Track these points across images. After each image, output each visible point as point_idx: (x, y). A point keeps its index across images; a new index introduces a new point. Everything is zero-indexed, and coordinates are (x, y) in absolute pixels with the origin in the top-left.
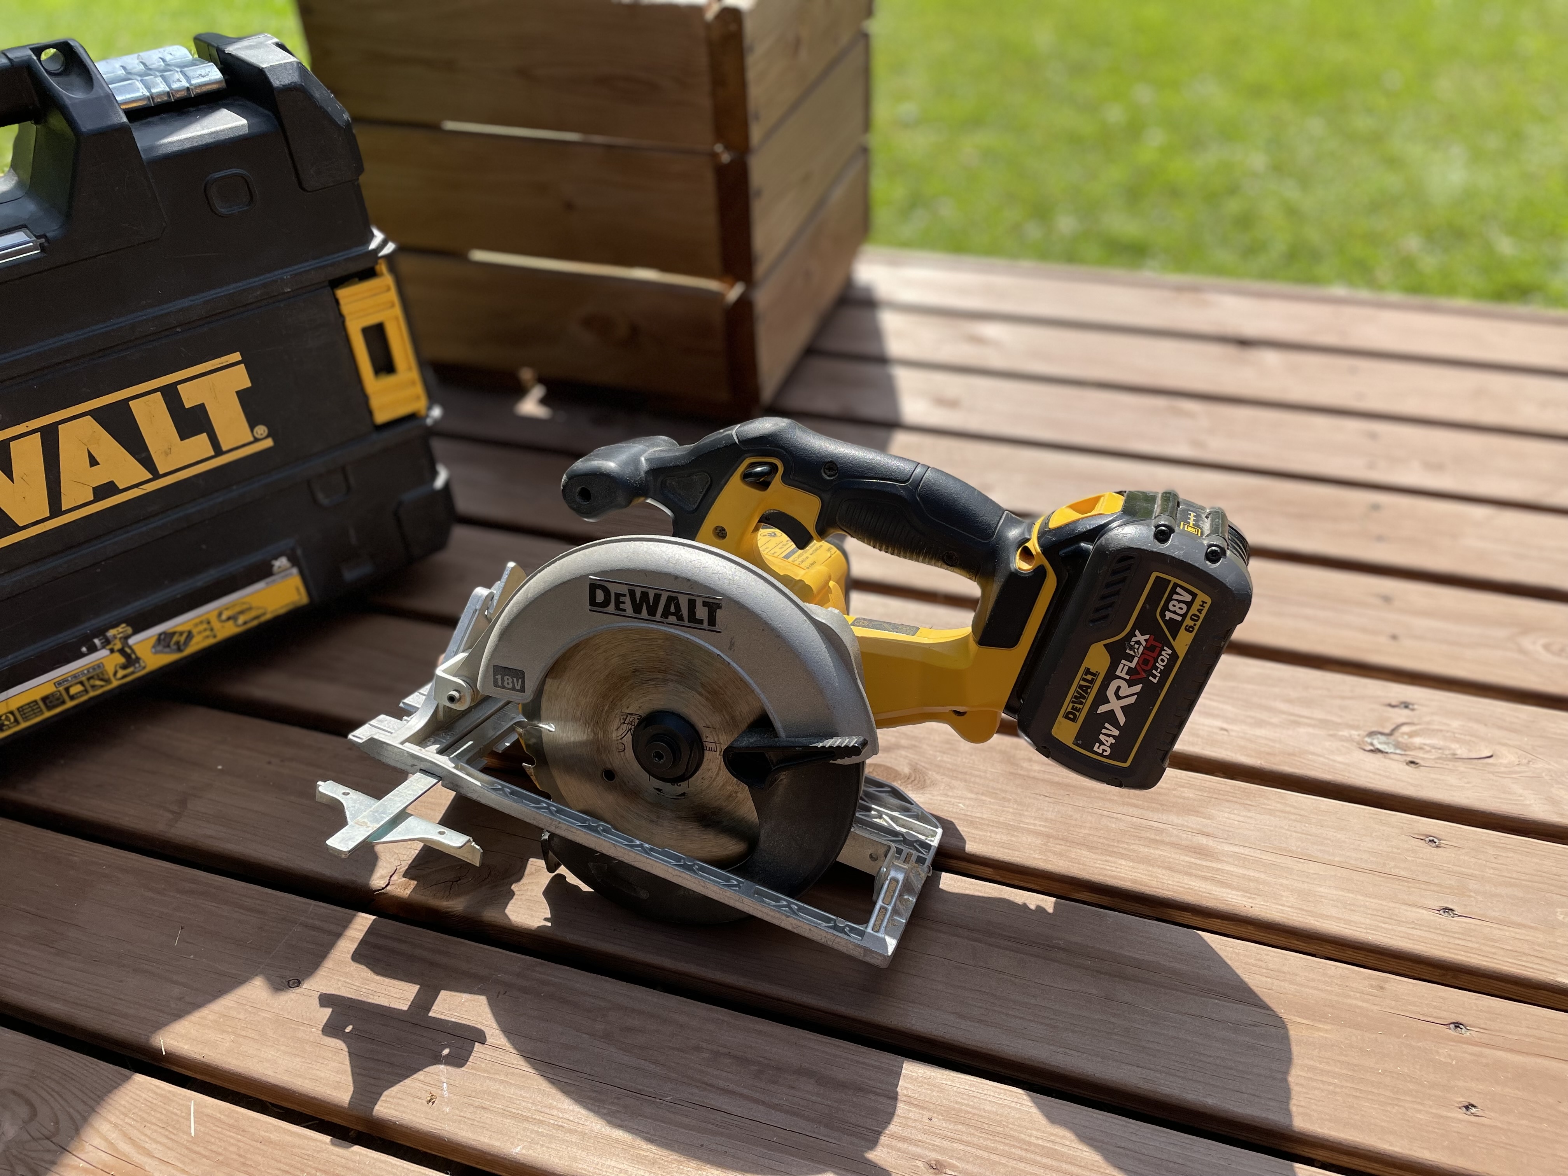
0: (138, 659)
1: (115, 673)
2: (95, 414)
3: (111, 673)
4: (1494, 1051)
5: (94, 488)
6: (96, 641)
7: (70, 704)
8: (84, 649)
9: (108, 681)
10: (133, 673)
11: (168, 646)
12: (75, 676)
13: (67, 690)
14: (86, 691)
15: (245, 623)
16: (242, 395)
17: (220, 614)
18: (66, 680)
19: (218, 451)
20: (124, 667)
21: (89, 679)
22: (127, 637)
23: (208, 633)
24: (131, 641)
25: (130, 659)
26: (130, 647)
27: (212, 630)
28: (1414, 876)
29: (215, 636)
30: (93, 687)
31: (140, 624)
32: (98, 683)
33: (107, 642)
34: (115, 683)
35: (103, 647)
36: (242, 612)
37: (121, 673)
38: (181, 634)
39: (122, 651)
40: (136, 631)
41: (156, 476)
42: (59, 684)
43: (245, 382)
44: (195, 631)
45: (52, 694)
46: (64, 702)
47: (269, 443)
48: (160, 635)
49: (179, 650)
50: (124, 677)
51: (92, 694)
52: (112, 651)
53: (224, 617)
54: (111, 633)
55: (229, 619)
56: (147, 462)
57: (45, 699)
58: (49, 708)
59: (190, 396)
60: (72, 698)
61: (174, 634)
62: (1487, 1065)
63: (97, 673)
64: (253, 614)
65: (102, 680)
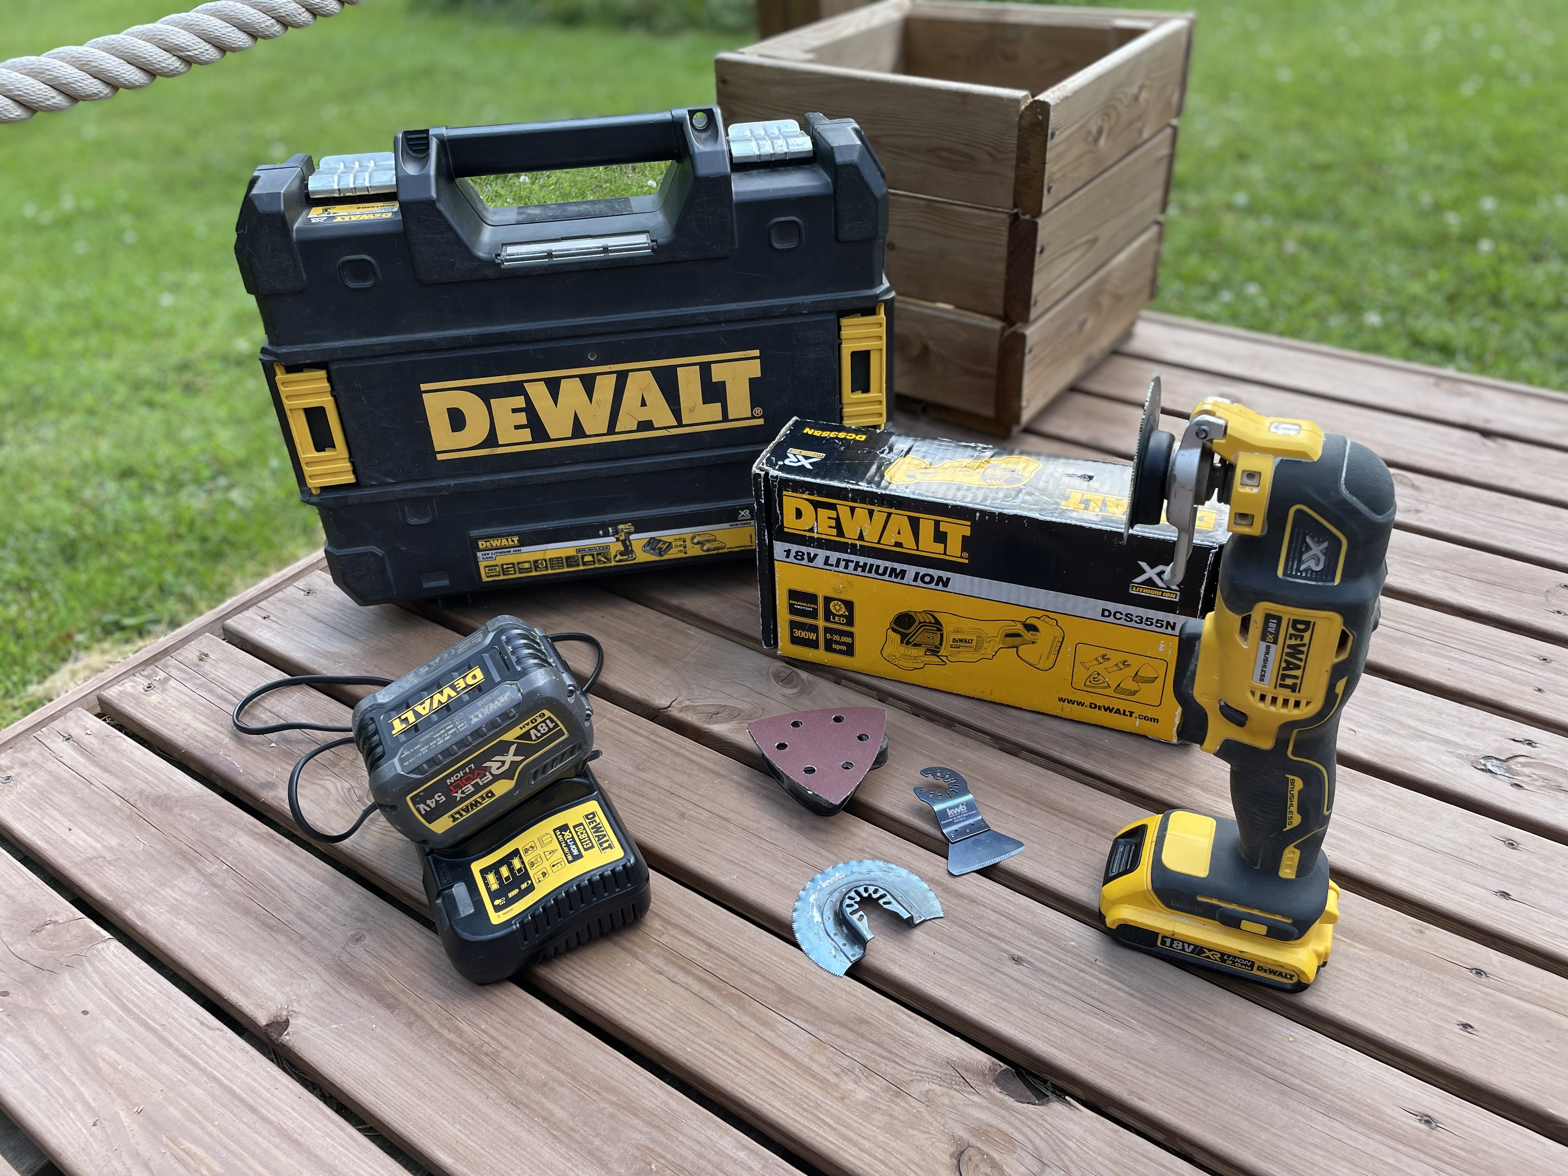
0: (632, 551)
1: (615, 556)
2: (653, 370)
3: (613, 555)
4: (1504, 995)
5: (639, 422)
6: (610, 529)
7: (582, 568)
8: (601, 532)
9: (609, 560)
10: (626, 560)
11: (654, 549)
12: (590, 549)
13: (583, 557)
14: (594, 562)
15: (708, 550)
16: (751, 381)
17: (693, 538)
18: (584, 550)
19: (725, 418)
20: (622, 554)
21: (598, 554)
22: (630, 533)
23: (682, 548)
24: (632, 537)
25: (627, 550)
26: (630, 541)
27: (685, 547)
28: (1484, 865)
29: (686, 553)
30: (599, 560)
31: (641, 526)
32: (603, 559)
33: (616, 532)
34: (613, 563)
35: (613, 536)
36: (708, 541)
37: (619, 557)
38: (665, 542)
39: (623, 542)
40: (636, 532)
41: (680, 425)
42: (578, 551)
43: (758, 374)
44: (674, 544)
45: (573, 557)
46: (578, 565)
47: (761, 422)
48: (651, 538)
49: (660, 555)
50: (620, 561)
51: (597, 565)
52: (618, 540)
53: (695, 541)
54: (621, 527)
55: (698, 543)
56: (677, 413)
57: (567, 558)
58: (568, 566)
59: (718, 373)
60: (584, 564)
61: (661, 541)
62: (1494, 1003)
63: (604, 552)
64: (715, 545)
65: (605, 558)
